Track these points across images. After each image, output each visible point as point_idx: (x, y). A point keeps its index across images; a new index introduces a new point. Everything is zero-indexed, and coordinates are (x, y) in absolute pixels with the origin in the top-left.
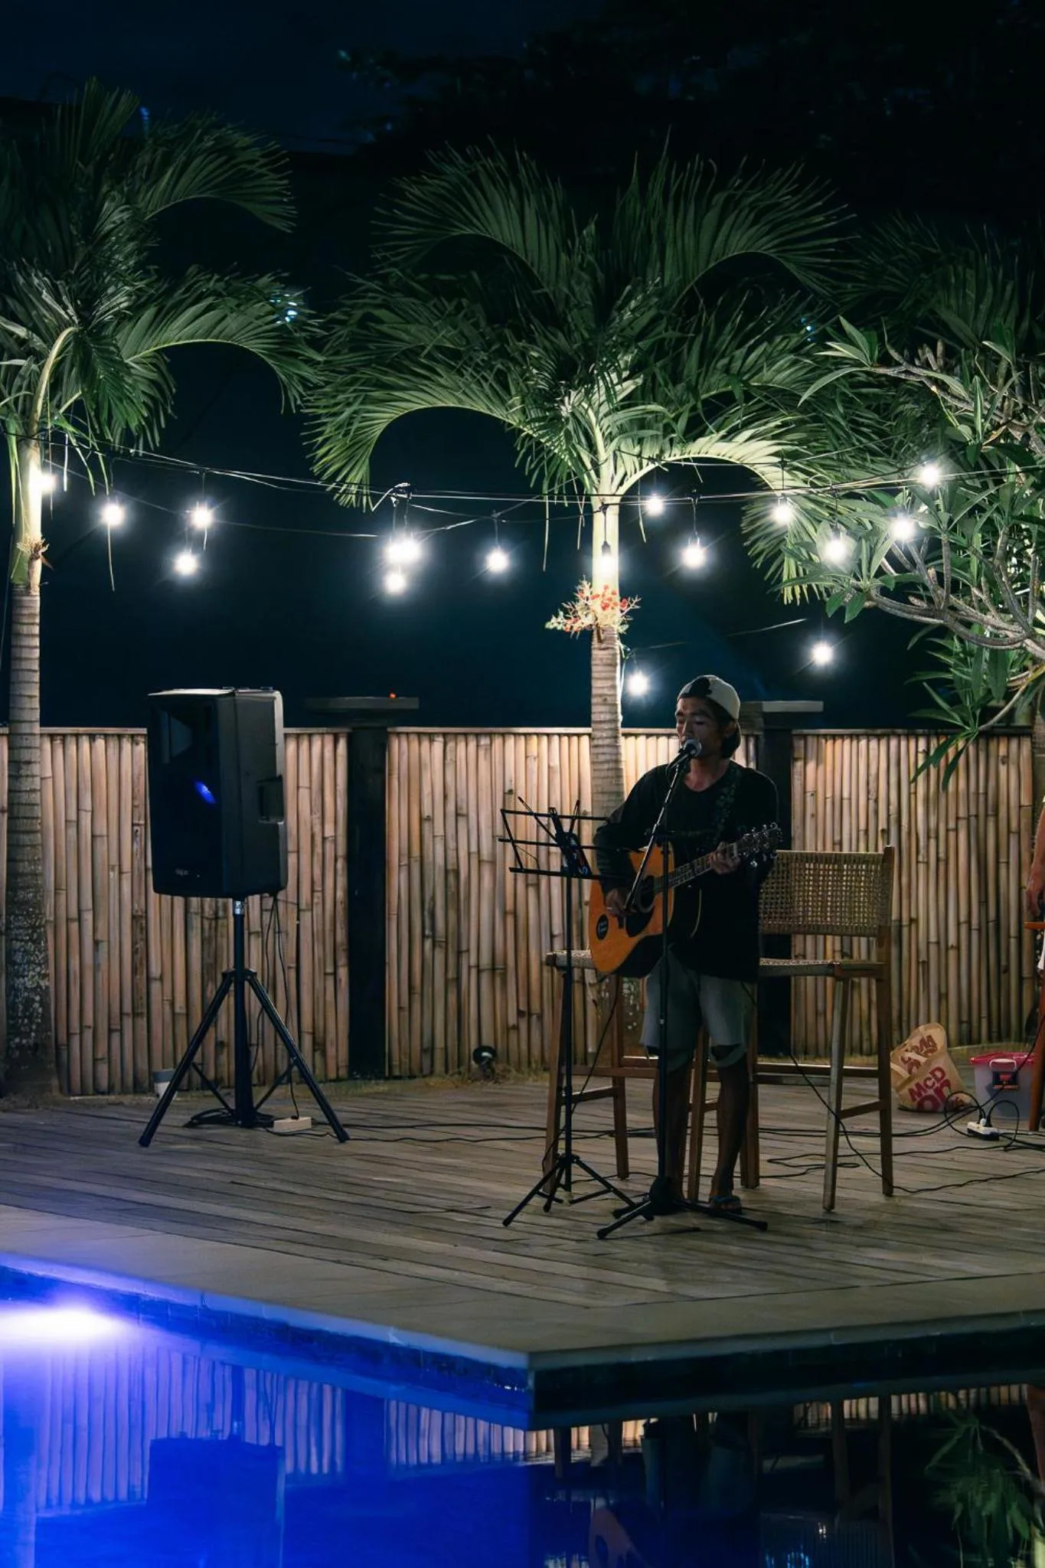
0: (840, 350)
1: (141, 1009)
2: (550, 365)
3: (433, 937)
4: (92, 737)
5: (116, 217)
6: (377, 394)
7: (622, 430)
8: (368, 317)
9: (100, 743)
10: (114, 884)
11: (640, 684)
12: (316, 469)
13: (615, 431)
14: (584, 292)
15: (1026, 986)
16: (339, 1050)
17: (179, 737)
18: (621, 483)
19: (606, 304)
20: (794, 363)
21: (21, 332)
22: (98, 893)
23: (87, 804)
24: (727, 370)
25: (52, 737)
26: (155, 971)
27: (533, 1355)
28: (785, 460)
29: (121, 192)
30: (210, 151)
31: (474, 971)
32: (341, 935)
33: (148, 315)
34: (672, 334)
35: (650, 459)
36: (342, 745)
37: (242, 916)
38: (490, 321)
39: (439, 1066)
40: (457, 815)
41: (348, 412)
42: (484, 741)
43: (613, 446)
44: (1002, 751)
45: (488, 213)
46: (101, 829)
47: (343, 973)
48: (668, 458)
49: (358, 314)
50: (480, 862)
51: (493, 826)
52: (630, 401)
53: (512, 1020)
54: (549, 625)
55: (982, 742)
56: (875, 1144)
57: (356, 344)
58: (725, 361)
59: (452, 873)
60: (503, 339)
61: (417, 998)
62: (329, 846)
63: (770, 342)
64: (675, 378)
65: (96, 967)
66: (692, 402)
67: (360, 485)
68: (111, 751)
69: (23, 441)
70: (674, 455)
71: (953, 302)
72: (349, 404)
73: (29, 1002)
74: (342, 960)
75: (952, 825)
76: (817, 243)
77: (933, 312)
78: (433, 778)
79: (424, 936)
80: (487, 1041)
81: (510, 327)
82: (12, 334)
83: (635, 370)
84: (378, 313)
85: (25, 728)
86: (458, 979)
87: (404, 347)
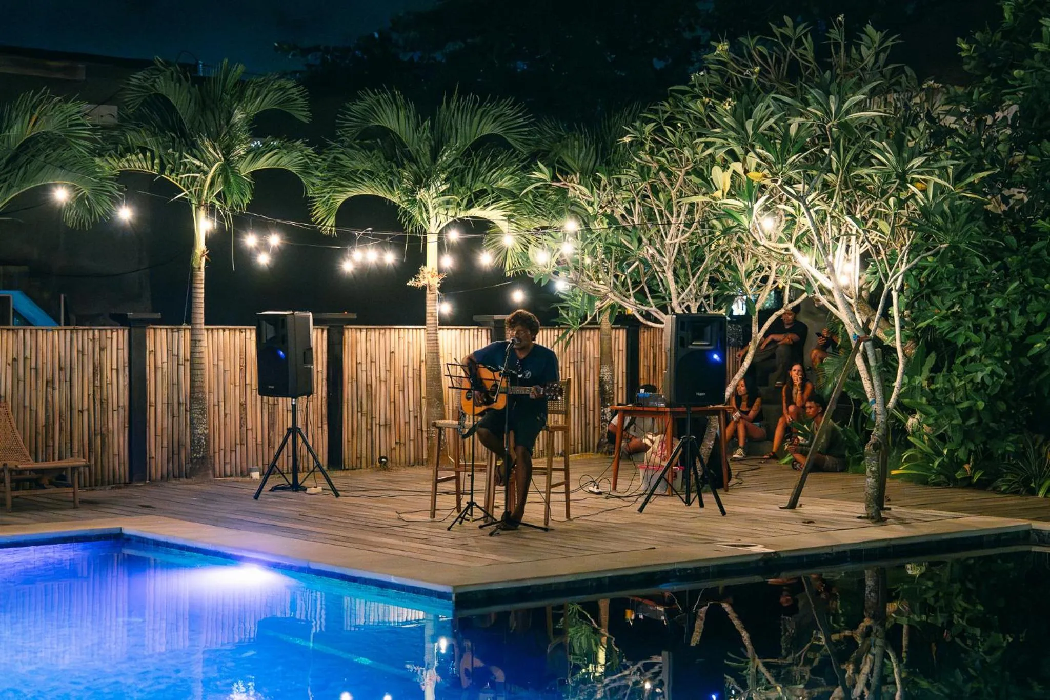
0: (538, 175)
1: (244, 442)
2: (412, 178)
3: (362, 412)
4: (224, 330)
5: (239, 117)
6: (340, 189)
7: (440, 205)
8: (335, 158)
9: (227, 332)
10: (232, 391)
11: (446, 308)
12: (313, 219)
13: (437, 205)
14: (425, 149)
15: (596, 430)
16: (323, 458)
17: (269, 331)
18: (439, 226)
19: (435, 154)
20: (511, 179)
21: (198, 163)
22: (226, 395)
23: (222, 358)
24: (483, 181)
25: (207, 330)
26: (249, 427)
27: (455, 587)
28: (509, 218)
29: (242, 106)
30: (276, 90)
31: (378, 426)
32: (325, 411)
33: (250, 156)
34: (461, 166)
35: (452, 217)
36: (325, 333)
37: (295, 405)
38: (386, 159)
39: (364, 465)
40: (371, 362)
41: (328, 196)
42: (382, 331)
43: (436, 211)
44: (587, 335)
45: (384, 115)
46: (227, 368)
47: (325, 427)
48: (458, 216)
49: (332, 156)
50: (380, 381)
51: (386, 366)
52: (443, 194)
53: (393, 445)
54: (408, 284)
55: (580, 332)
56: (563, 497)
57: (331, 169)
58: (483, 177)
59: (369, 386)
60: (391, 167)
61: (355, 436)
62: (320, 374)
63: (502, 169)
64: (462, 184)
65: (225, 424)
66: (469, 193)
67: (332, 226)
68: (231, 335)
69: (198, 208)
70: (462, 215)
71: (570, 154)
72: (328, 193)
73: (200, 440)
74: (325, 422)
75: (568, 365)
76: (519, 130)
77: (561, 158)
78: (361, 347)
79: (358, 412)
80: (383, 454)
81: (395, 162)
82: (194, 164)
83: (447, 180)
84: (339, 156)
85: (198, 326)
86: (371, 429)
87: (350, 170)
